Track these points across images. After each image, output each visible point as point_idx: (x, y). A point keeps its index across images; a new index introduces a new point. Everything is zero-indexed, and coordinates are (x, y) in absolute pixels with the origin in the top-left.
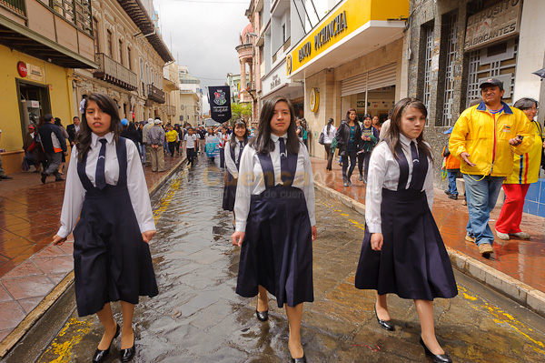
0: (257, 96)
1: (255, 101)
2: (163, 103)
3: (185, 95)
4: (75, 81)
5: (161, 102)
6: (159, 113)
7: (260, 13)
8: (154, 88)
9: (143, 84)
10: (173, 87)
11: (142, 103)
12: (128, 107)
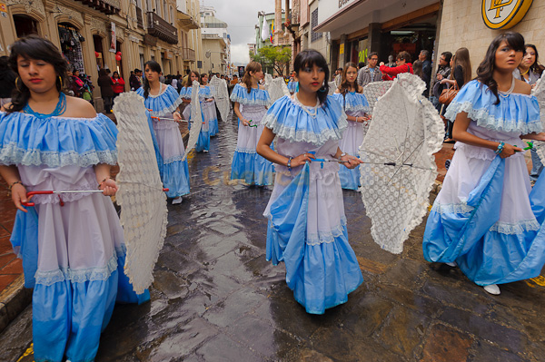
0: (301, 33)
1: (297, 41)
2: (176, 43)
3: (207, 40)
5: (171, 41)
6: (169, 56)
8: (156, 17)
9: (138, 10)
10: (189, 24)
11: (137, 39)
12: (105, 42)
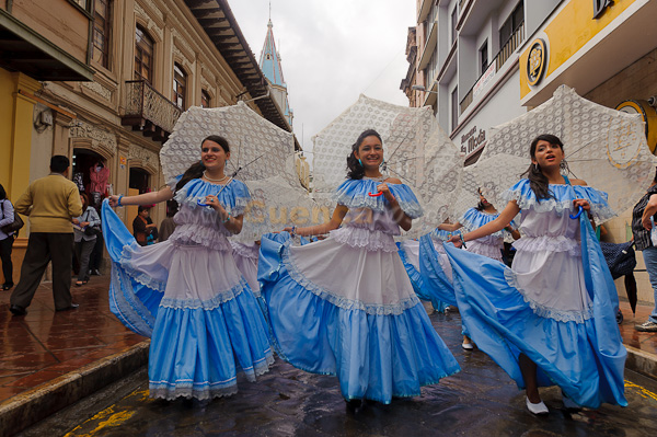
4: (54, 113)
7: (426, 72)
